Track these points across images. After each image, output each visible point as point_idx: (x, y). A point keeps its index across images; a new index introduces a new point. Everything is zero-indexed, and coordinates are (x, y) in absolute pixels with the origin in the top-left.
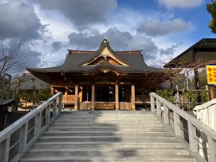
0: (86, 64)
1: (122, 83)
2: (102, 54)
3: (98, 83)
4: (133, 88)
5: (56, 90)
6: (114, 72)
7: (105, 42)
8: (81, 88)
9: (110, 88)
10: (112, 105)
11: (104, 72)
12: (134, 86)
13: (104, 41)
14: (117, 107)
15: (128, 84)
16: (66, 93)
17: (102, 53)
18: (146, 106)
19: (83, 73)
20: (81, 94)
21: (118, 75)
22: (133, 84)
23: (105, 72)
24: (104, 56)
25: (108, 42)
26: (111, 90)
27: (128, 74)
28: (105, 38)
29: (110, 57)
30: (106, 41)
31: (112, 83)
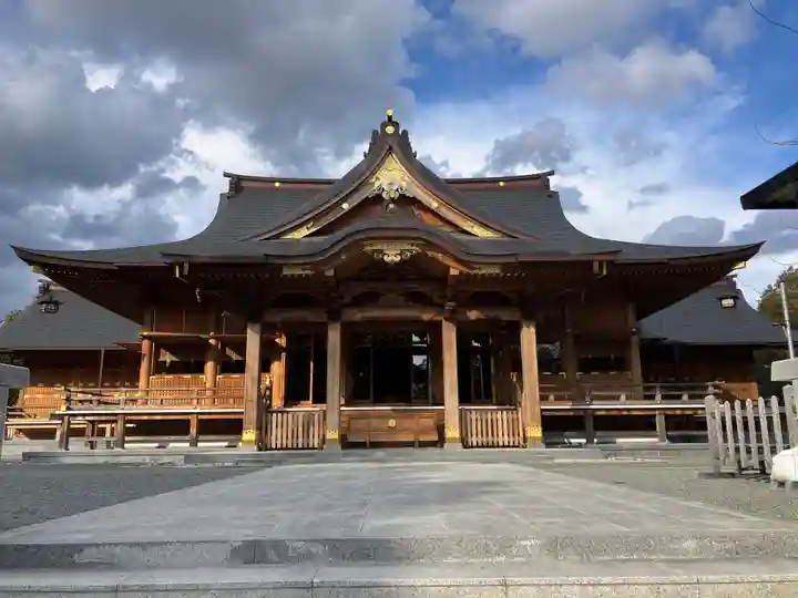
0: (304, 232)
1: (473, 315)
2: (376, 185)
3: (358, 315)
4: (528, 336)
5: (162, 351)
6: (433, 258)
7: (390, 130)
8: (282, 341)
9: (415, 339)
10: (429, 422)
11: (386, 258)
12: (533, 330)
13: (384, 126)
14: (452, 432)
15: (506, 315)
16: (209, 366)
17: (378, 179)
18: (589, 424)
19: (281, 267)
20: (278, 368)
21: (453, 272)
22: (529, 317)
23: (392, 256)
24: (384, 195)
25: (405, 133)
26: (419, 352)
27: (505, 266)
28: (390, 113)
29: (414, 198)
30: (396, 125)
31: (426, 317)
